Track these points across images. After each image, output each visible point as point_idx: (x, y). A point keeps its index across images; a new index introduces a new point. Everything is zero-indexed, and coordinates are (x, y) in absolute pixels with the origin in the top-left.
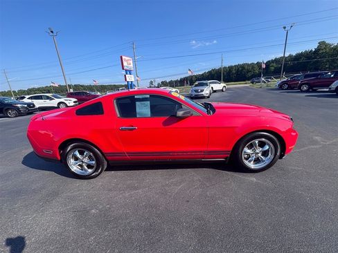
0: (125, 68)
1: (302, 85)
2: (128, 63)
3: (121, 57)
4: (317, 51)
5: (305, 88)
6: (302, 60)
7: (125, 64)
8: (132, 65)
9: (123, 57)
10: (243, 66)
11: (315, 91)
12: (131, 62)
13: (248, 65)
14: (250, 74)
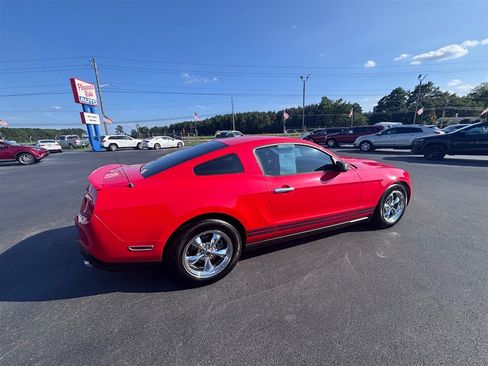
0: (82, 100)
1: (328, 140)
2: (87, 92)
3: (73, 81)
4: (322, 105)
5: (331, 143)
6: (310, 114)
7: (81, 93)
8: (94, 97)
9: (77, 82)
10: (254, 115)
11: (338, 147)
12: (93, 91)
13: (259, 114)
14: (262, 126)
